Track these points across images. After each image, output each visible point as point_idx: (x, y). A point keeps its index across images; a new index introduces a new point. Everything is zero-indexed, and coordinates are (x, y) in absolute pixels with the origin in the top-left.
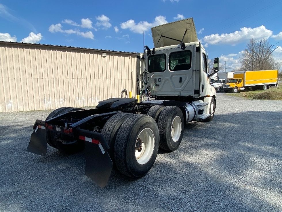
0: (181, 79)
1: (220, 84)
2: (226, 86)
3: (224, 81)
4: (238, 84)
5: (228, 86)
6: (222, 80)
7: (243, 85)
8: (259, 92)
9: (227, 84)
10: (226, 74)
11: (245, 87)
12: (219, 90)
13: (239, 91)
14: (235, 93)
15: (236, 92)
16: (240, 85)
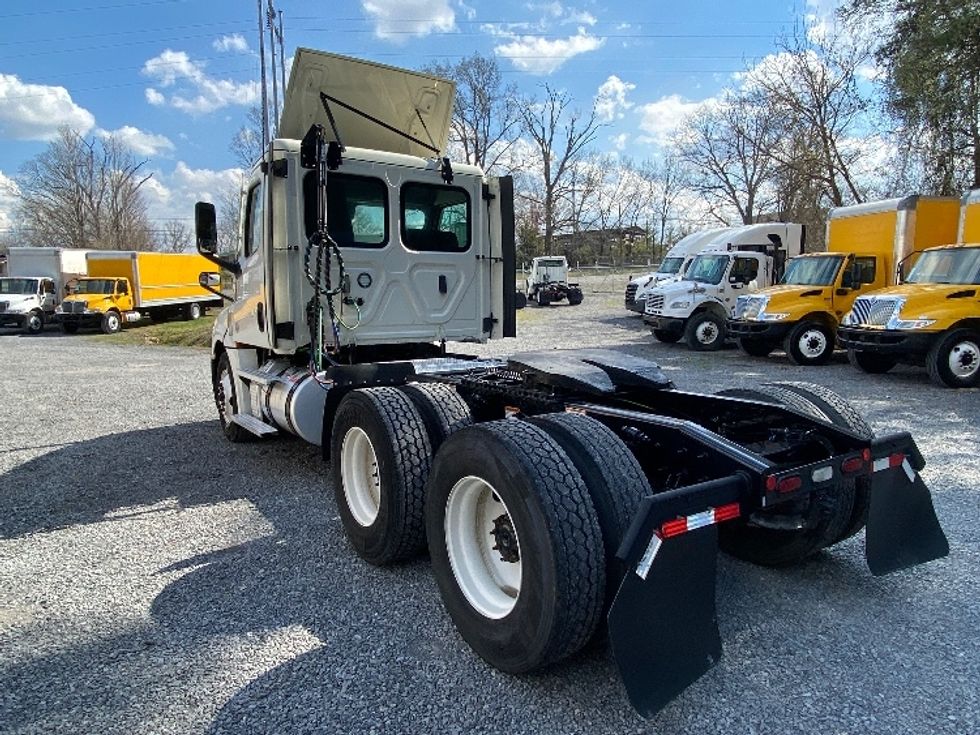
0: (442, 279)
1: (35, 296)
2: (68, 305)
3: (49, 287)
4: (118, 297)
5: (83, 305)
6: (40, 279)
7: (135, 304)
8: (182, 326)
9: (73, 298)
10: (54, 258)
11: (141, 310)
12: (36, 323)
13: (125, 325)
14: (115, 332)
15: (115, 328)
16: (124, 302)
